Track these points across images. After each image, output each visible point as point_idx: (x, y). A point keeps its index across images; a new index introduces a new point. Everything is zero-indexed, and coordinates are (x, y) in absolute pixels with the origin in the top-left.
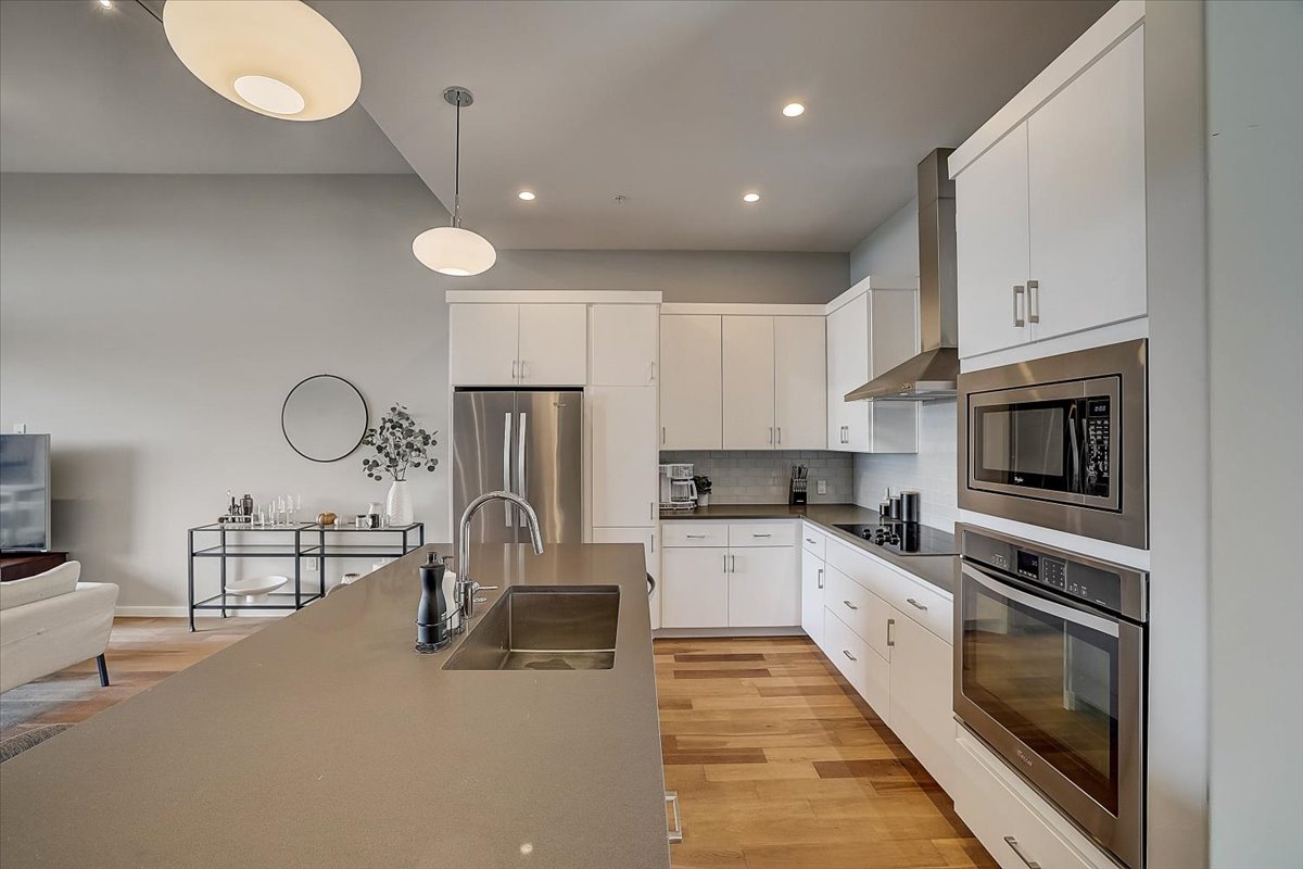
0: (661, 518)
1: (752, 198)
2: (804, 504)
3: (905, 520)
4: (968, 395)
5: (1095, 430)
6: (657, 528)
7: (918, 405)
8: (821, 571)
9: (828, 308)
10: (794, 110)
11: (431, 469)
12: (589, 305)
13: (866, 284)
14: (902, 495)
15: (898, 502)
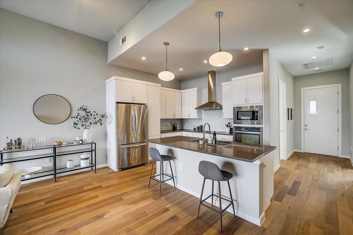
0: (161, 133)
1: (181, 69)
2: (177, 129)
4: (236, 110)
5: (256, 114)
6: (161, 135)
7: (203, 111)
9: (182, 91)
12: (148, 85)
13: (196, 89)
14: (200, 126)
15: (199, 127)
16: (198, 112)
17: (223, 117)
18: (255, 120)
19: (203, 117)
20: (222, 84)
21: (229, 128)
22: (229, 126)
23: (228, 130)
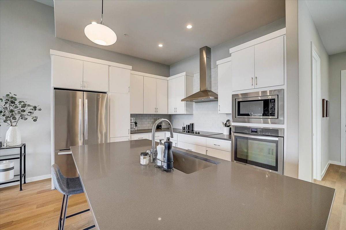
0: (131, 133)
1: (161, 45)
2: (161, 128)
3: (191, 129)
4: (236, 99)
5: (272, 105)
6: (130, 137)
7: (194, 103)
8: (176, 143)
9: (168, 78)
10: (189, 27)
11: (35, 120)
12: (109, 66)
13: (184, 73)
14: (190, 124)
15: (189, 126)
16: (187, 106)
17: (218, 111)
18: (268, 116)
19: (194, 112)
20: (218, 62)
21: (228, 128)
22: (228, 125)
23: (225, 131)
